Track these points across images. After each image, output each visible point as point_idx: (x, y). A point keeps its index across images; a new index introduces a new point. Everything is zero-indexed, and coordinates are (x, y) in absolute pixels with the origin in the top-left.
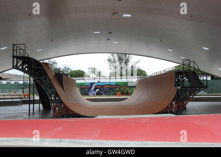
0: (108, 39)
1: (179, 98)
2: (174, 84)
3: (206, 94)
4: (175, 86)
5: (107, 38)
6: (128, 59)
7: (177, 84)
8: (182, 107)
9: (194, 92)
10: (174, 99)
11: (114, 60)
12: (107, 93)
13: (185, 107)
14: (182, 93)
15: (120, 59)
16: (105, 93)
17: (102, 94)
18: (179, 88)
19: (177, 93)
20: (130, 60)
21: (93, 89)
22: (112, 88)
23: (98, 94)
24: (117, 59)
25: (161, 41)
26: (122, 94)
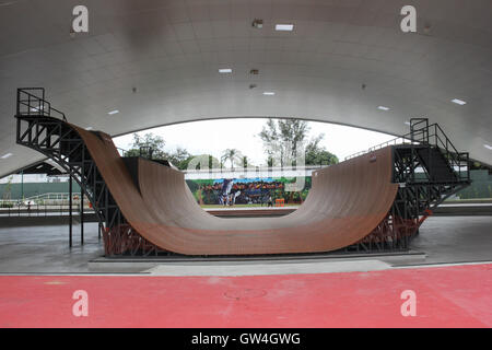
0: (252, 87)
1: (402, 209)
2: (390, 176)
3: (458, 199)
4: (394, 181)
5: (249, 84)
6: (301, 133)
7: (398, 177)
8: (411, 230)
9: (438, 194)
10: (390, 213)
11: (274, 134)
12: (256, 200)
13: (418, 232)
14: (409, 199)
15: (286, 132)
16: (253, 198)
17: (246, 202)
18: (402, 185)
19: (398, 197)
20: (305, 134)
21: (228, 191)
22: (267, 189)
23: (240, 201)
24: (279, 132)
25: (364, 86)
26: (286, 202)
